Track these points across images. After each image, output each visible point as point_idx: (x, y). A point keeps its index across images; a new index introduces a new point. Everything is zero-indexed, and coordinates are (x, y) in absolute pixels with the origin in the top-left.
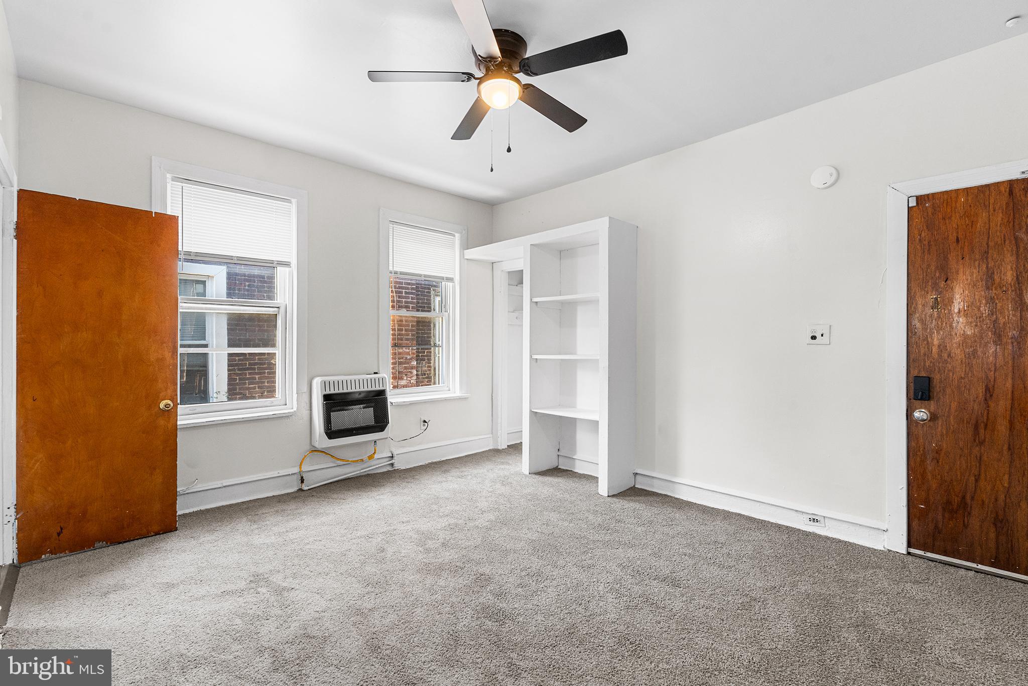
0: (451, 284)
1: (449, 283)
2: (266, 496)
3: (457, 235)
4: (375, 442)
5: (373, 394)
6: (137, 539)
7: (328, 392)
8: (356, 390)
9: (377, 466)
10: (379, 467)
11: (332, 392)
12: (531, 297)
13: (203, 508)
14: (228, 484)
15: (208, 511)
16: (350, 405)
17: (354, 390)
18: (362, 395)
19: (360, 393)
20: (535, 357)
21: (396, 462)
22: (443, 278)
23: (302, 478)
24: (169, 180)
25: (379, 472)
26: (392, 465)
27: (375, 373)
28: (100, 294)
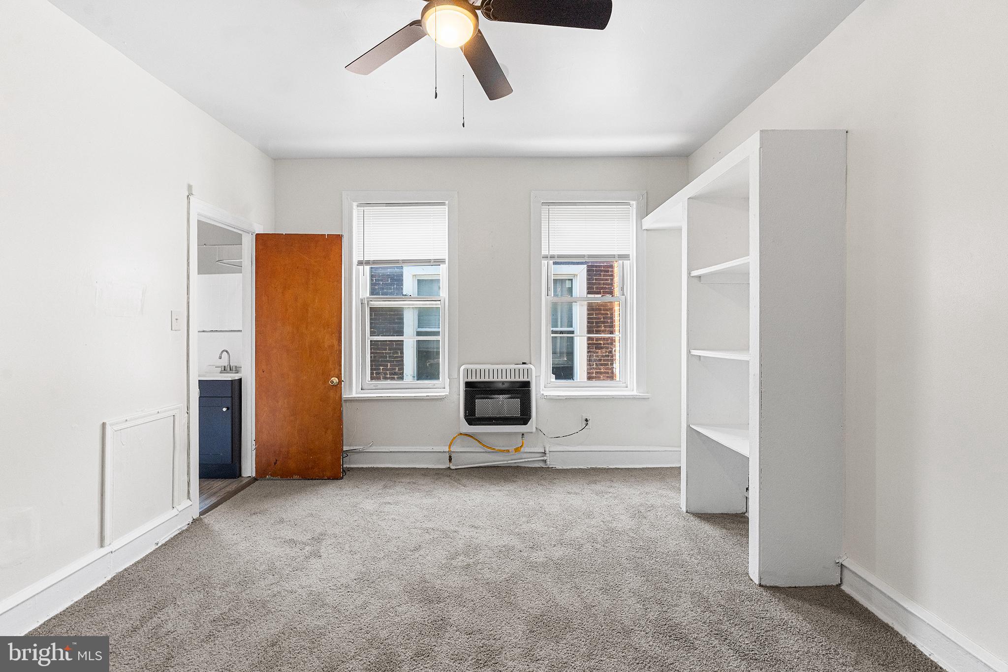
0: (628, 261)
1: (626, 261)
2: (422, 467)
3: (634, 203)
4: (523, 434)
5: (518, 385)
6: (317, 479)
7: (470, 380)
8: (497, 380)
9: (526, 460)
10: (528, 461)
11: (474, 380)
12: (688, 269)
13: (375, 466)
14: (393, 450)
15: (377, 468)
16: (495, 394)
17: (495, 379)
18: (506, 385)
19: (503, 383)
20: (694, 352)
21: (548, 459)
22: (614, 256)
23: (450, 457)
24: (355, 207)
25: (530, 466)
26: (545, 461)
27: (524, 363)
28: (296, 299)
